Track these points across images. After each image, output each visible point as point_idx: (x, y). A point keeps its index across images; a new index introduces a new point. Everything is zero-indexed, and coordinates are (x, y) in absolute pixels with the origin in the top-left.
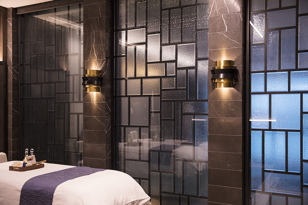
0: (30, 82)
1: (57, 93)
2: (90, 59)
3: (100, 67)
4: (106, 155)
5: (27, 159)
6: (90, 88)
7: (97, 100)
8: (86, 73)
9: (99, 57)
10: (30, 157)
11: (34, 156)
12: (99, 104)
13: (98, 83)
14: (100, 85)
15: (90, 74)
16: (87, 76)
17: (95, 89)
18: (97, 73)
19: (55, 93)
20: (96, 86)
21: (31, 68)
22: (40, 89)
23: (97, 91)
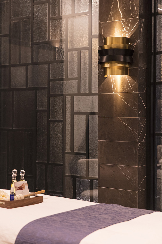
0: (9, 63)
1: (52, 80)
2: (111, 20)
3: (129, 32)
4: (139, 183)
5: (16, 187)
6: (112, 69)
7: (124, 89)
8: (105, 43)
9: (127, 14)
10: (20, 184)
11: (26, 182)
12: (126, 96)
13: (125, 59)
14: (129, 63)
15: (112, 43)
16: (106, 47)
17: (120, 71)
18: (123, 43)
19: (49, 80)
20: (121, 65)
21: (10, 43)
22: (25, 74)
23: (123, 74)
